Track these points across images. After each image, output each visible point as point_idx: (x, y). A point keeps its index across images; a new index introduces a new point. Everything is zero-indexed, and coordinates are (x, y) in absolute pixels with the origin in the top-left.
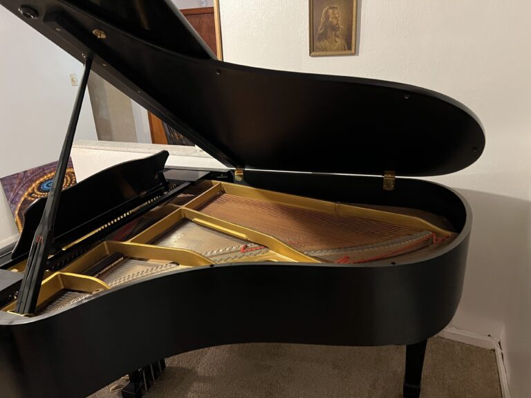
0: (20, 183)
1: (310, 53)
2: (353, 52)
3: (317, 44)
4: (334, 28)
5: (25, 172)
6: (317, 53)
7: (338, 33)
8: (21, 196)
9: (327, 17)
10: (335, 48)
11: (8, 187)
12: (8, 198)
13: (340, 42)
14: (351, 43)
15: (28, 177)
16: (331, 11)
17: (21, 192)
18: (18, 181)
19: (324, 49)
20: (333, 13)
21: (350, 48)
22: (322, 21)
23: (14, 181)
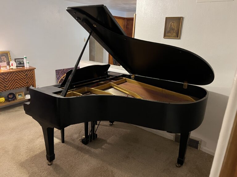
0: (61, 73)
1: (164, 37)
2: (179, 38)
3: (166, 34)
4: (173, 30)
5: (64, 69)
6: (166, 38)
7: (174, 31)
8: (61, 77)
9: (171, 25)
10: (173, 36)
11: (58, 73)
12: (57, 77)
13: (175, 34)
14: (178, 35)
15: (64, 71)
16: (172, 24)
17: (61, 76)
18: (61, 72)
19: (169, 36)
20: (173, 24)
21: (178, 37)
22: (169, 27)
23: (60, 72)
